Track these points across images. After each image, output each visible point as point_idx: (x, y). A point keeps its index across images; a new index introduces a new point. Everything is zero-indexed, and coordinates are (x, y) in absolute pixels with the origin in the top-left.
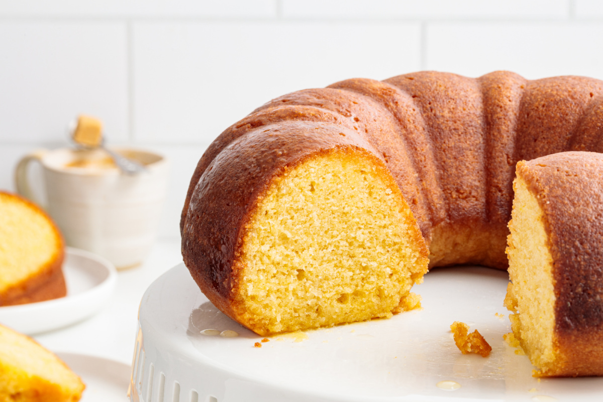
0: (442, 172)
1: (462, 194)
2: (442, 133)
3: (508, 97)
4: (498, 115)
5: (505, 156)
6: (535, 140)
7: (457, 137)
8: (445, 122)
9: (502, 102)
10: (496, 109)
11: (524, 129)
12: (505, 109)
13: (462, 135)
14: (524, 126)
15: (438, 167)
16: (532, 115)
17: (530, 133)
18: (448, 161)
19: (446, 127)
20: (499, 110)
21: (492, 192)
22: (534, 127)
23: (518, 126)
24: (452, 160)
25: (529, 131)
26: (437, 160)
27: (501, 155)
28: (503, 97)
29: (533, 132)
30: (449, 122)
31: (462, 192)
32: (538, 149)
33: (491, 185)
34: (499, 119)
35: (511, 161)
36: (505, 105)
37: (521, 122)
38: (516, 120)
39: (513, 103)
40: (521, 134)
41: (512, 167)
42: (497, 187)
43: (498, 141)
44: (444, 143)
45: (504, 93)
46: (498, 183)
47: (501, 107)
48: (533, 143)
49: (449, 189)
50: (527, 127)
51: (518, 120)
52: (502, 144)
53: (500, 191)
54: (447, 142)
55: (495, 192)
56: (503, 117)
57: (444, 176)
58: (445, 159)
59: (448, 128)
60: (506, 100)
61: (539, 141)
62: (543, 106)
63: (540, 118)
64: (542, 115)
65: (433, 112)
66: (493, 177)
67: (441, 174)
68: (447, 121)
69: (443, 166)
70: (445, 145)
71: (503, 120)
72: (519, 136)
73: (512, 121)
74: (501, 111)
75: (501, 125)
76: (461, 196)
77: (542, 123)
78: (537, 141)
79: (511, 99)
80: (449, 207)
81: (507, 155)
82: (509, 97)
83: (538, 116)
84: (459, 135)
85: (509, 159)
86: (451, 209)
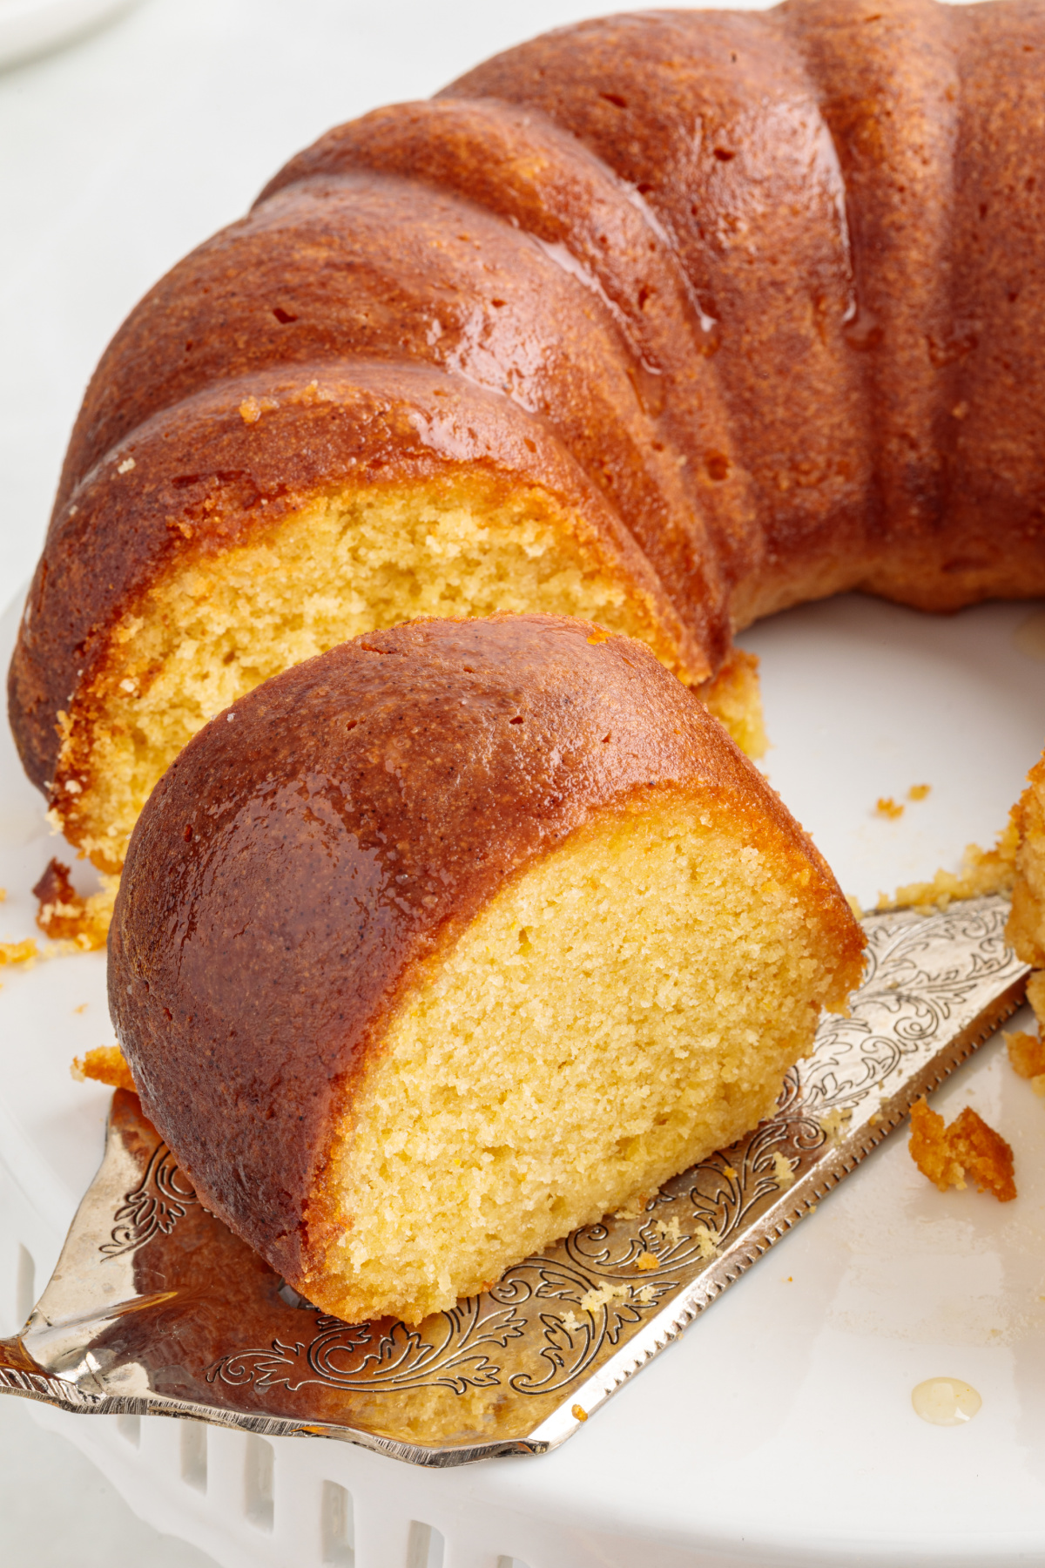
0: (747, 420)
1: (807, 473)
2: (738, 302)
3: (918, 149)
4: (896, 217)
5: (923, 342)
6: (1012, 297)
7: (784, 307)
8: (746, 266)
9: (903, 172)
10: (886, 195)
11: (976, 256)
12: (914, 195)
13: (796, 298)
14: (975, 247)
15: (733, 408)
16: (997, 215)
17: (993, 273)
18: (764, 385)
19: (748, 283)
20: (896, 198)
21: (890, 453)
22: (1003, 255)
23: (954, 245)
24: (773, 380)
25: (990, 266)
26: (729, 387)
27: (911, 341)
28: (902, 153)
29: (1004, 271)
30: (755, 266)
31: (805, 467)
32: (1022, 322)
33: (886, 433)
34: (899, 228)
35: (941, 355)
36: (913, 180)
37: (964, 232)
38: (947, 224)
39: (934, 167)
40: (964, 269)
41: (943, 370)
42: (904, 436)
43: (899, 300)
44: (747, 331)
45: (905, 133)
46: (906, 425)
47: (901, 189)
48: (1004, 305)
49: (769, 467)
50: (982, 252)
51: (954, 224)
52: (911, 306)
53: (914, 445)
54: (754, 328)
55: (901, 452)
56: (909, 222)
57: (753, 430)
58: (752, 380)
59: (754, 284)
60: (915, 165)
61: (1024, 301)
62: (1030, 183)
63: (1020, 226)
64: (1028, 216)
65: (708, 237)
66: (892, 408)
67: (742, 427)
68: (750, 262)
69: (748, 402)
70: (747, 338)
71: (909, 231)
72: (962, 276)
73: (940, 231)
74: (903, 201)
75: (907, 248)
76: (803, 480)
77: (1030, 241)
78: (1018, 300)
79: (927, 153)
80: (772, 516)
81: (928, 337)
82: (921, 147)
83: (1016, 219)
84: (788, 300)
85: (934, 351)
86: (777, 525)
